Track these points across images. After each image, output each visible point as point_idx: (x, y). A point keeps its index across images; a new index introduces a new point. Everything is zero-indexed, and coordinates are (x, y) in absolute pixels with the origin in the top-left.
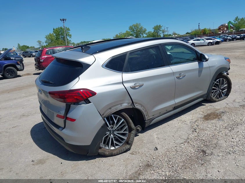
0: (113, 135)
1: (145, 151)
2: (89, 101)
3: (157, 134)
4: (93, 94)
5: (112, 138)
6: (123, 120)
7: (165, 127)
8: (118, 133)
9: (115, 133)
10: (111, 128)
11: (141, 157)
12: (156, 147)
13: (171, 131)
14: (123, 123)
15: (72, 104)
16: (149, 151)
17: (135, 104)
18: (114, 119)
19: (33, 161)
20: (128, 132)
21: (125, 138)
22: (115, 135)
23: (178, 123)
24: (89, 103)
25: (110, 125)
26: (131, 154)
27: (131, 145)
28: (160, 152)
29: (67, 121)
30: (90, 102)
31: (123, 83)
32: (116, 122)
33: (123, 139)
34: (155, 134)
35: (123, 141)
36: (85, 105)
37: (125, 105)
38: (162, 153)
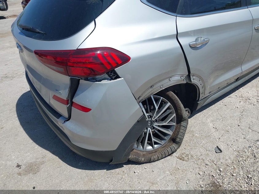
0: (151, 129)
1: (202, 155)
2: (115, 73)
3: (212, 121)
4: (124, 59)
5: (150, 134)
6: (169, 104)
7: (221, 108)
8: (159, 126)
9: (155, 125)
10: (148, 118)
11: (197, 166)
12: (217, 147)
13: (233, 116)
14: (168, 108)
15: (82, 79)
16: (208, 154)
17: (191, 77)
18: (154, 102)
19: (18, 166)
20: (175, 124)
21: (170, 132)
22: (154, 128)
23: (240, 102)
24: (115, 79)
25: (147, 112)
26: (181, 159)
27: (179, 144)
28: (227, 158)
29: (73, 109)
30: (118, 77)
31: (177, 36)
32: (157, 108)
33: (165, 135)
34: (209, 120)
35: (165, 138)
36: (109, 82)
37: (177, 79)
38: (230, 158)
